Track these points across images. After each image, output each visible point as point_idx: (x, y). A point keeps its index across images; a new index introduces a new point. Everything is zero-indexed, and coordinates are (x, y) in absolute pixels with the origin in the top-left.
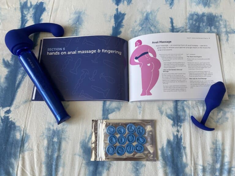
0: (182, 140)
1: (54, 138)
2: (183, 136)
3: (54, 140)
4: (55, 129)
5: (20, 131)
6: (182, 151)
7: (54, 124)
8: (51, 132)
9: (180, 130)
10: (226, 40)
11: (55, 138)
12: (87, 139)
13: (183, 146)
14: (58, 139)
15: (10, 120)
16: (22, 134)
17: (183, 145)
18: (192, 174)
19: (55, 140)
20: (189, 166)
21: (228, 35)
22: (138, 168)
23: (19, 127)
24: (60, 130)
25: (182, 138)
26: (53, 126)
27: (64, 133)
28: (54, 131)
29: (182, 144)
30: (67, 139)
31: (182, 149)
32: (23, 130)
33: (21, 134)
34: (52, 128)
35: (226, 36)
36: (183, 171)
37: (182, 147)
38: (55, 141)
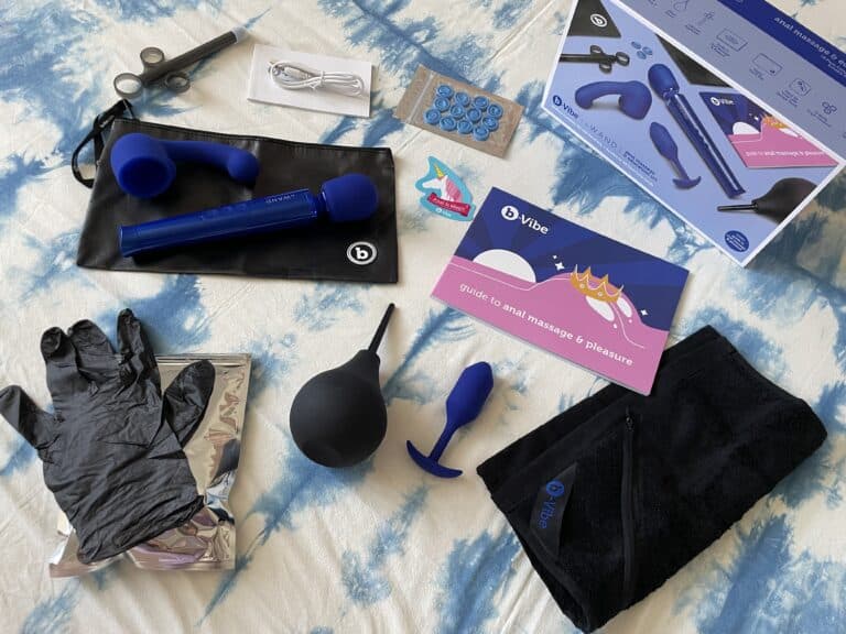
0: (516, 551)
1: (257, 369)
4: (270, 354)
5: (200, 316)
7: (273, 342)
8: (260, 354)
13: (510, 565)
14: (264, 375)
15: (196, 286)
16: (198, 326)
17: (512, 566)
20: (498, 620)
22: (386, 548)
23: (203, 307)
24: (278, 361)
26: (270, 345)
27: (285, 372)
28: (265, 355)
29: (512, 560)
31: (506, 572)
32: (206, 316)
33: (196, 323)
34: (265, 348)
36: (478, 623)
37: (508, 568)
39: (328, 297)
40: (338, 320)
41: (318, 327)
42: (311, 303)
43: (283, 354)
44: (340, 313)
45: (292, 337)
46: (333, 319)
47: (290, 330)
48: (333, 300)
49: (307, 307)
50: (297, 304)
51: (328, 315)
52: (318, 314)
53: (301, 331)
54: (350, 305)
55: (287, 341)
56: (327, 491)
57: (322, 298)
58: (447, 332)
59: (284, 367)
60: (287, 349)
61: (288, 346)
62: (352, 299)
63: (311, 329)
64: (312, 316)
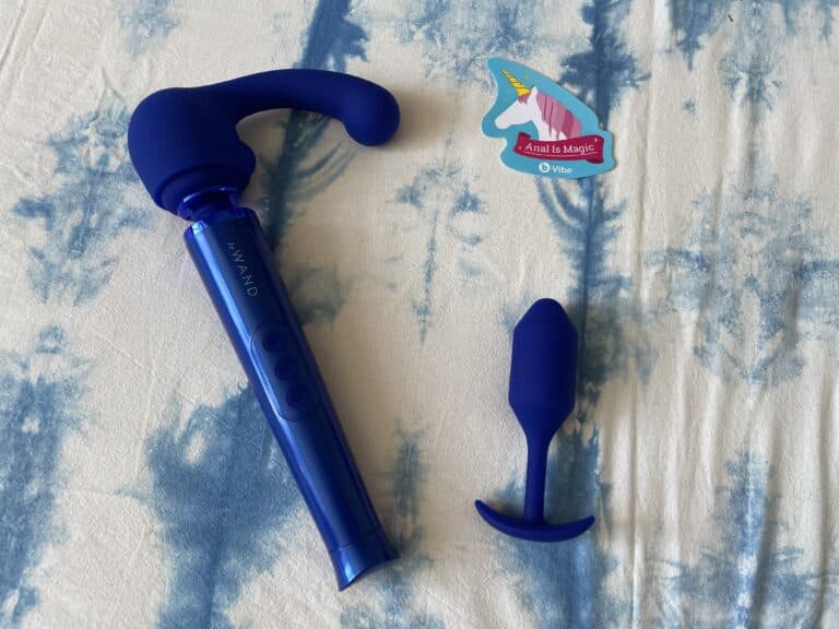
0: (596, 455)
1: (27, 420)
2: (601, 442)
3: (25, 429)
4: (34, 381)
6: (595, 503)
7: (28, 359)
8: (15, 392)
9: (589, 414)
10: (818, 33)
11: (32, 421)
12: (182, 427)
13: (598, 483)
14: (45, 422)
17: (601, 481)
18: (632, 602)
19: (32, 425)
20: (620, 569)
21: (827, 11)
24: (54, 385)
25: (597, 445)
26: (25, 367)
27: (76, 397)
28: (27, 388)
29: (597, 472)
30: (86, 425)
31: (597, 494)
34: (19, 376)
35: (821, 13)
36: (596, 589)
37: (597, 487)
38: (30, 433)
39: (76, 230)
40: (116, 260)
41: (88, 290)
42: (53, 256)
43: (54, 369)
44: (112, 247)
45: (54, 332)
46: (105, 264)
47: (43, 323)
48: (88, 231)
49: (49, 267)
50: (30, 273)
51: (93, 261)
52: (76, 268)
53: (64, 313)
54: (122, 224)
55: (51, 344)
56: (260, 542)
57: (67, 236)
58: (306, 180)
59: (70, 389)
60: (58, 358)
61: (55, 351)
62: (120, 211)
63: (78, 300)
64: (66, 278)
